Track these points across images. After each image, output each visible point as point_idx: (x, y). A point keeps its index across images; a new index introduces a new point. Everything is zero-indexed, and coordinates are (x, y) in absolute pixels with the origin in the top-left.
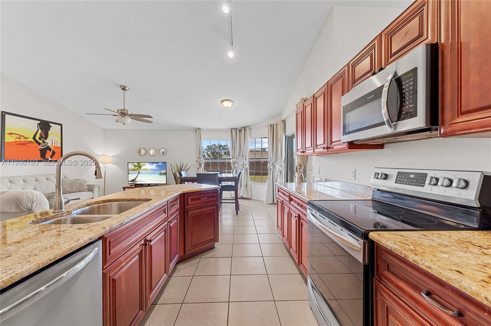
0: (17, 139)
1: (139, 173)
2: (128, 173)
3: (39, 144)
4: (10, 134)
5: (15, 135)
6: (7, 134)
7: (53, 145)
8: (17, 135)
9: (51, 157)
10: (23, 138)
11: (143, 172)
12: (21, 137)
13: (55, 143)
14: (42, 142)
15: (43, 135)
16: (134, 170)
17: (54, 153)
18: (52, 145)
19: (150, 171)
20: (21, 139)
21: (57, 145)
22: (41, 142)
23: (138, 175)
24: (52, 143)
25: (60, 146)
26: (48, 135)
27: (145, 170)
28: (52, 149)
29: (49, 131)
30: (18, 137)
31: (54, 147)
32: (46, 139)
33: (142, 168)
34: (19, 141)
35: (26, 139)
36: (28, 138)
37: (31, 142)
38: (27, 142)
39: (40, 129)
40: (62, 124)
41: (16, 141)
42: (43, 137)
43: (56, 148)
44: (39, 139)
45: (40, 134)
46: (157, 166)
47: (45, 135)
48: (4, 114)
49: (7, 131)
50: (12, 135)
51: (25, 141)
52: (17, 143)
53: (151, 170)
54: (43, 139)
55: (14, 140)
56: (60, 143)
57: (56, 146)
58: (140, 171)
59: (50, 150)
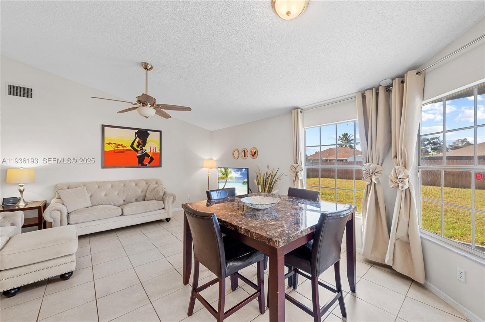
0: (115, 148)
1: (226, 182)
2: (218, 183)
3: (137, 151)
4: (109, 144)
5: (113, 144)
6: (107, 144)
7: (152, 151)
8: (116, 144)
9: (149, 163)
10: (121, 146)
11: (229, 181)
12: (119, 145)
13: (153, 149)
14: (140, 150)
15: (141, 142)
16: (222, 178)
17: (152, 159)
18: (150, 151)
19: (235, 180)
20: (119, 147)
21: (156, 151)
22: (138, 149)
23: (225, 184)
24: (151, 150)
25: (158, 152)
26: (146, 142)
27: (231, 178)
28: (150, 156)
29: (147, 139)
30: (116, 146)
31: (152, 154)
32: (144, 146)
33: (229, 176)
34: (118, 150)
35: (124, 147)
36: (126, 146)
37: (129, 150)
38: (124, 150)
39: (138, 137)
40: (161, 131)
41: (114, 150)
42: (141, 145)
43: (155, 154)
44: (137, 146)
45: (138, 142)
46: (241, 174)
47: (143, 143)
48: (103, 127)
49: (106, 141)
50: (111, 145)
51: (123, 149)
52: (115, 152)
53: (236, 178)
54: (141, 146)
55: (113, 149)
56: (159, 149)
57: (154, 152)
58: (227, 179)
59: (148, 156)
